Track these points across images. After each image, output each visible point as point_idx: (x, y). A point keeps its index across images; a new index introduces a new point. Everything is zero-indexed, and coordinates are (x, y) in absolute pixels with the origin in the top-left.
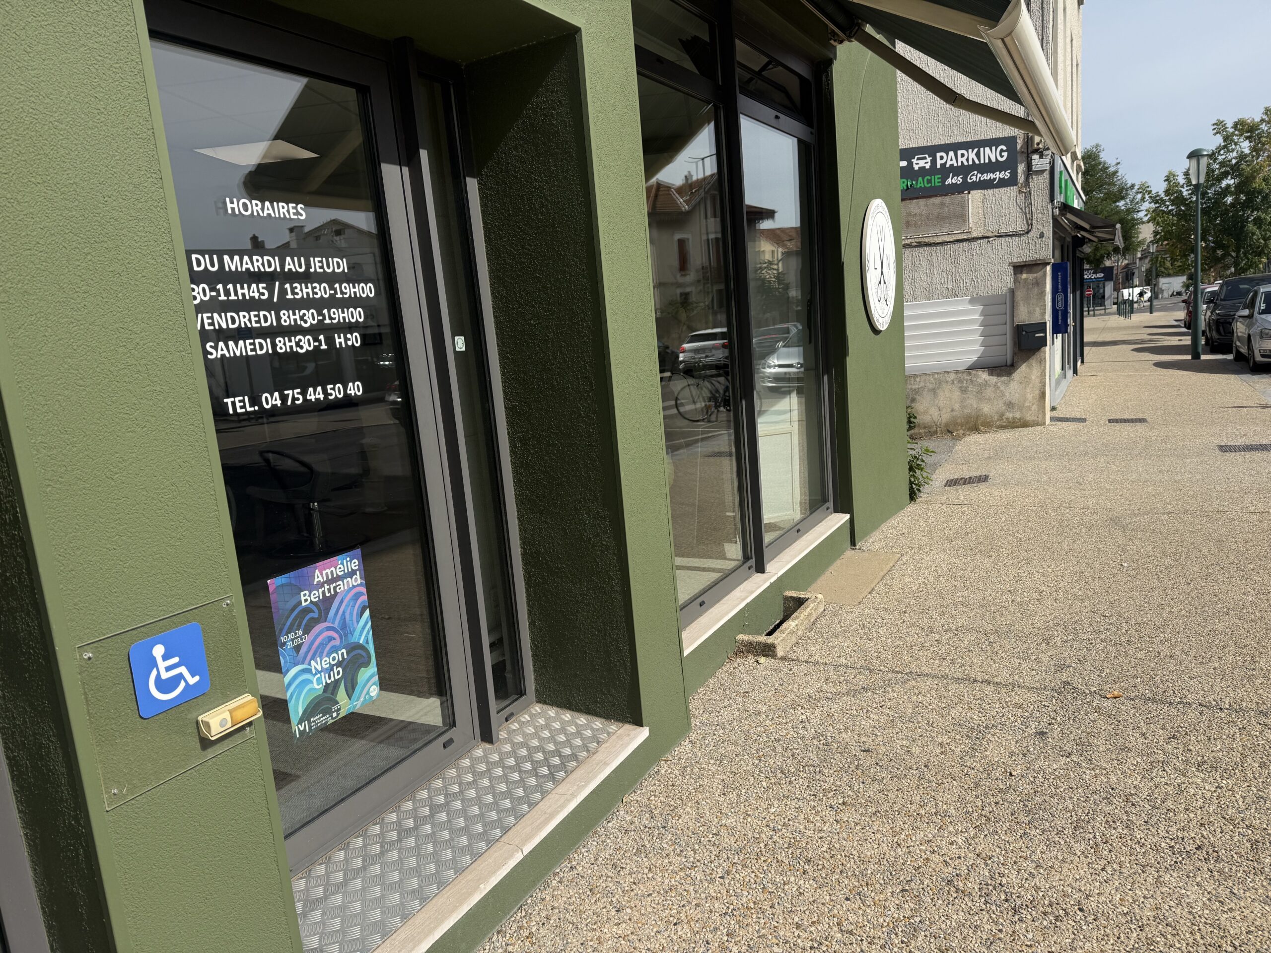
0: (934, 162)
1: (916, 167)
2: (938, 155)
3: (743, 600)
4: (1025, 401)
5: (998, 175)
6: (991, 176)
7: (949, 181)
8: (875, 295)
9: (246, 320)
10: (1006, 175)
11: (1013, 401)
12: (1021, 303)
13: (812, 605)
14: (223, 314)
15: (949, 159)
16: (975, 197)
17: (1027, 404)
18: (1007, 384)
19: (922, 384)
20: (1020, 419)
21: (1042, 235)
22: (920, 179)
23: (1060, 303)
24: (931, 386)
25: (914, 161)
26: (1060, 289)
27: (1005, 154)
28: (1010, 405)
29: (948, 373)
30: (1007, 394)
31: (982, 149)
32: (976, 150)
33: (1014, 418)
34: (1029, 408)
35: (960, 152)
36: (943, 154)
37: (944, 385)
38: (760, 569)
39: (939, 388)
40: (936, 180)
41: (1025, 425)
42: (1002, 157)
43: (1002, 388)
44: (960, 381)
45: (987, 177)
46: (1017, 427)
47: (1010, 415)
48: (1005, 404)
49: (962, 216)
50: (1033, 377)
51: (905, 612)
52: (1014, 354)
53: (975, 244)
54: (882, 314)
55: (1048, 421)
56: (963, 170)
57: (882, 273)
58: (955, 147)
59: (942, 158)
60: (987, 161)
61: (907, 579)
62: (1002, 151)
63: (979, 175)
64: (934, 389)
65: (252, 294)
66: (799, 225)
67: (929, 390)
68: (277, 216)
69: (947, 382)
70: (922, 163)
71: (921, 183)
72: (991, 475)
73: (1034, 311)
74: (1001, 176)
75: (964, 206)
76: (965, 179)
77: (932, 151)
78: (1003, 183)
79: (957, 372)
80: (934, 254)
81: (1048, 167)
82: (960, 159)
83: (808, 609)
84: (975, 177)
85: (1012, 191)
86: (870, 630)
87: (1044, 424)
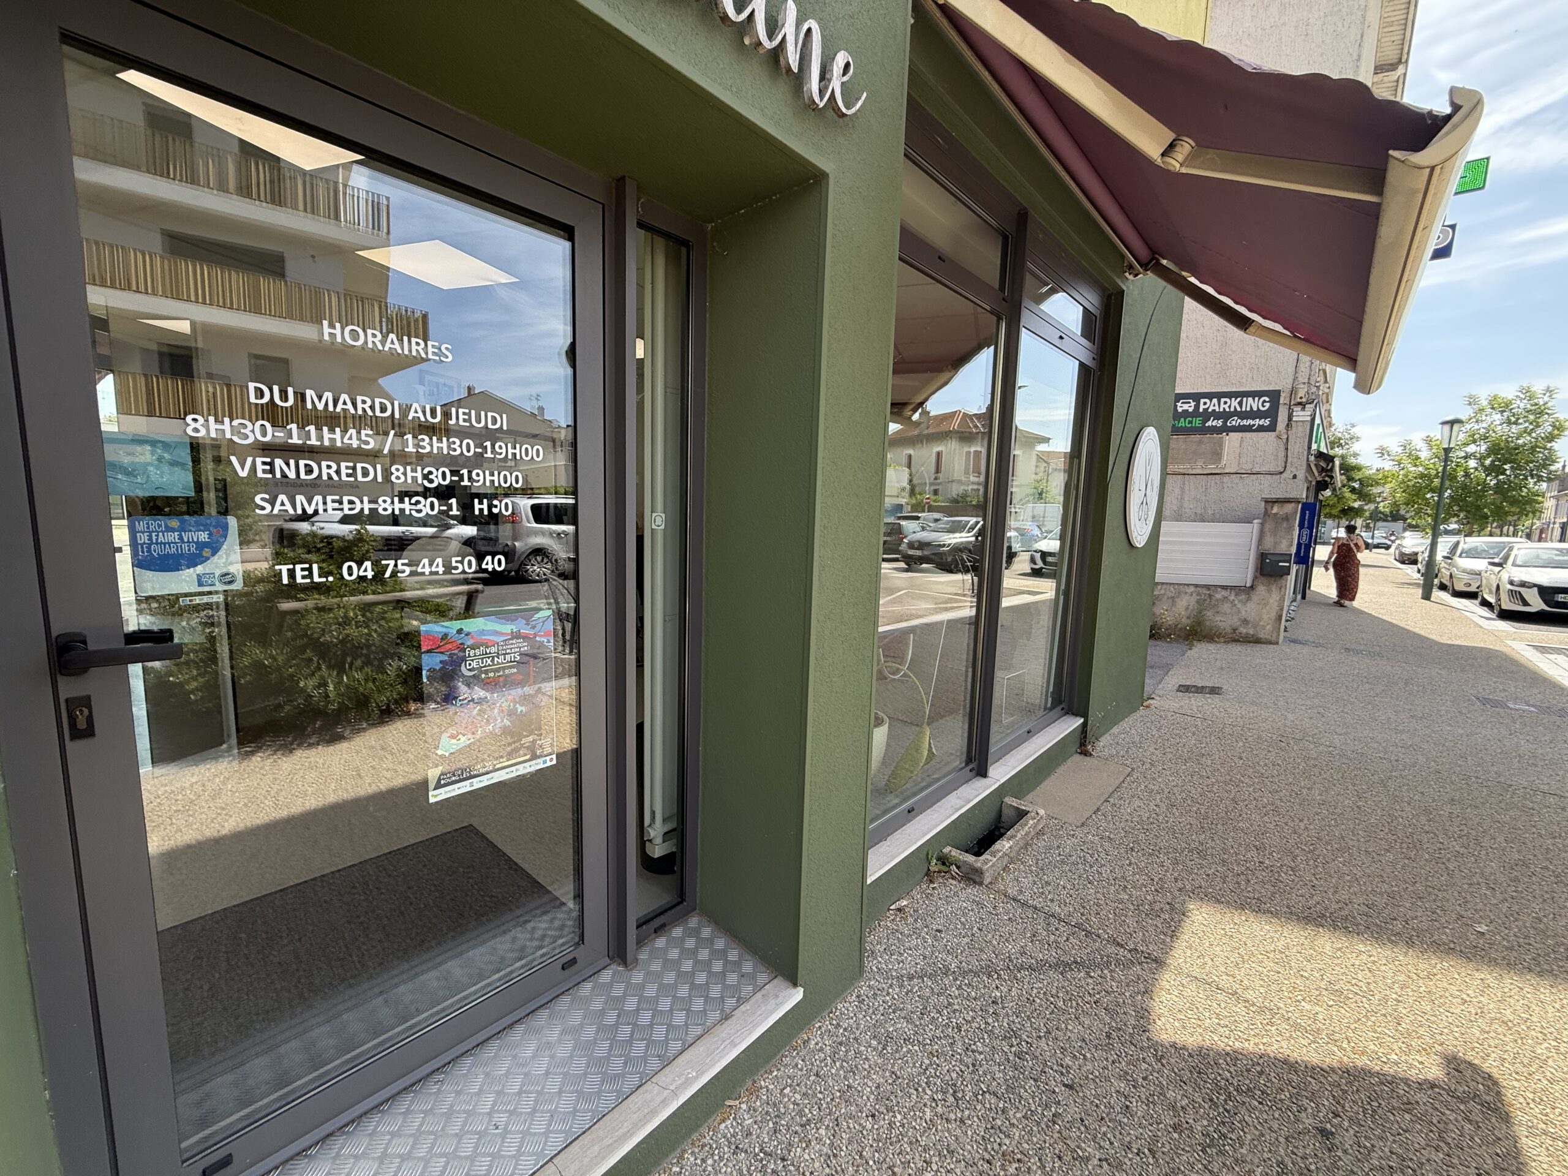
0: (1197, 406)
1: (1180, 410)
2: (1202, 401)
3: (957, 810)
4: (1260, 621)
5: (1257, 422)
6: (1250, 422)
7: (1209, 424)
8: (1136, 514)
9: (332, 472)
10: (1267, 422)
11: (1248, 619)
12: (1268, 534)
13: (1031, 822)
14: (292, 462)
15: (1213, 405)
16: (1232, 440)
17: (1262, 623)
18: (1244, 603)
19: (1163, 592)
20: (1253, 635)
21: (1295, 477)
22: (1182, 420)
23: (1304, 538)
24: (1170, 595)
25: (1179, 404)
26: (1306, 526)
27: (1267, 405)
28: (1245, 622)
29: (1188, 585)
30: (1243, 613)
31: (1245, 399)
32: (1239, 399)
33: (1247, 634)
34: (1264, 627)
35: (1223, 400)
36: (1207, 401)
37: (1183, 595)
38: (982, 773)
39: (1178, 597)
40: (1197, 422)
41: (1258, 641)
42: (1264, 406)
43: (1239, 606)
44: (1199, 594)
45: (1245, 422)
46: (1250, 642)
47: (1243, 630)
48: (1240, 619)
49: (1217, 455)
50: (1271, 601)
51: (1132, 849)
52: (1255, 578)
53: (1226, 479)
54: (1140, 534)
55: (1281, 641)
56: (1225, 416)
57: (1145, 495)
58: (1219, 396)
59: (1205, 403)
60: (1248, 409)
61: (1137, 803)
62: (1264, 401)
63: (1239, 421)
64: (1173, 598)
65: (346, 441)
66: (1069, 450)
67: (1168, 598)
68: (406, 352)
69: (1186, 593)
70: (1186, 407)
71: (1182, 423)
72: (1225, 687)
73: (1281, 542)
74: (1261, 423)
75: (1221, 445)
76: (1225, 423)
77: (1197, 397)
78: (1261, 429)
79: (1196, 586)
80: (1187, 483)
81: (1309, 418)
82: (1222, 406)
83: (1027, 828)
84: (1235, 422)
85: (1271, 435)
86: (1091, 867)
87: (1277, 643)
